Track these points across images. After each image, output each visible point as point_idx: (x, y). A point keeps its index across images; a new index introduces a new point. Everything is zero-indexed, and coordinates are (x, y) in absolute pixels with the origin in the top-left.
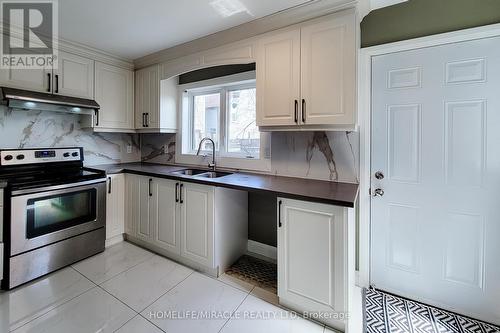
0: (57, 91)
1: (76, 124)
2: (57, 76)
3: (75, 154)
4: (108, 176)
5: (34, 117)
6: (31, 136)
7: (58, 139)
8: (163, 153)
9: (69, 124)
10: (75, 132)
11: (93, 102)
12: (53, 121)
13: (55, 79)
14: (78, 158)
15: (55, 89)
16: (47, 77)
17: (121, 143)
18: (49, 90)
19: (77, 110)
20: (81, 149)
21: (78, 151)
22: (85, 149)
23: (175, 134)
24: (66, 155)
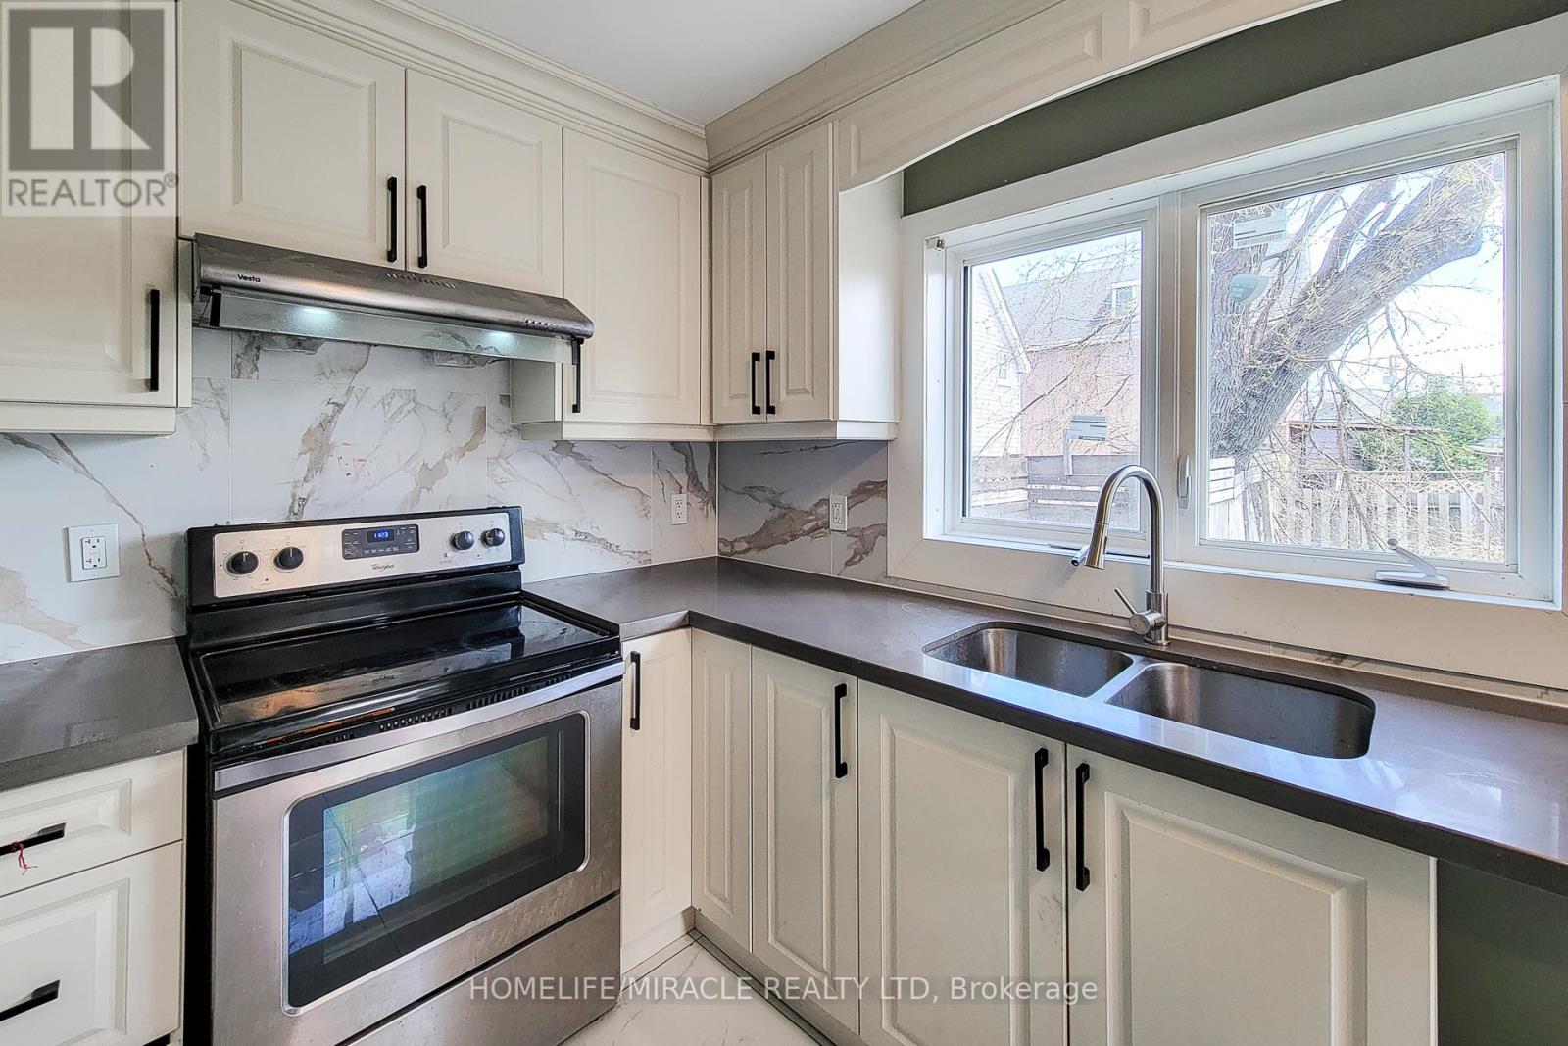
0: (423, 261)
1: (494, 409)
2: (422, 192)
3: (491, 538)
4: (627, 648)
5: (344, 381)
6: (331, 463)
7: (431, 474)
8: (822, 528)
9: (469, 409)
10: (492, 442)
11: (560, 305)
12: (412, 397)
13: (414, 202)
14: (502, 554)
15: (414, 252)
16: (384, 194)
17: (648, 482)
18: (392, 256)
19: (501, 342)
20: (514, 514)
21: (501, 522)
22: (526, 515)
23: (883, 444)
24: (460, 542)
